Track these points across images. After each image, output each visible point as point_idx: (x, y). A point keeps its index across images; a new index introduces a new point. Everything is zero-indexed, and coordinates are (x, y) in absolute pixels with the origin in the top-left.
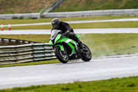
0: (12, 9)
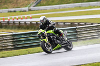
0: (6, 6)
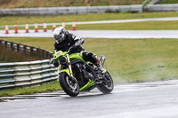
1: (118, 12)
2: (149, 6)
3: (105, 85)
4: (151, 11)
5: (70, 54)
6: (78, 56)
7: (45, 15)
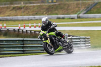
1: (63, 18)
2: (80, 15)
3: (69, 49)
4: (81, 18)
5: (48, 32)
6: (53, 33)
7: (22, 20)
